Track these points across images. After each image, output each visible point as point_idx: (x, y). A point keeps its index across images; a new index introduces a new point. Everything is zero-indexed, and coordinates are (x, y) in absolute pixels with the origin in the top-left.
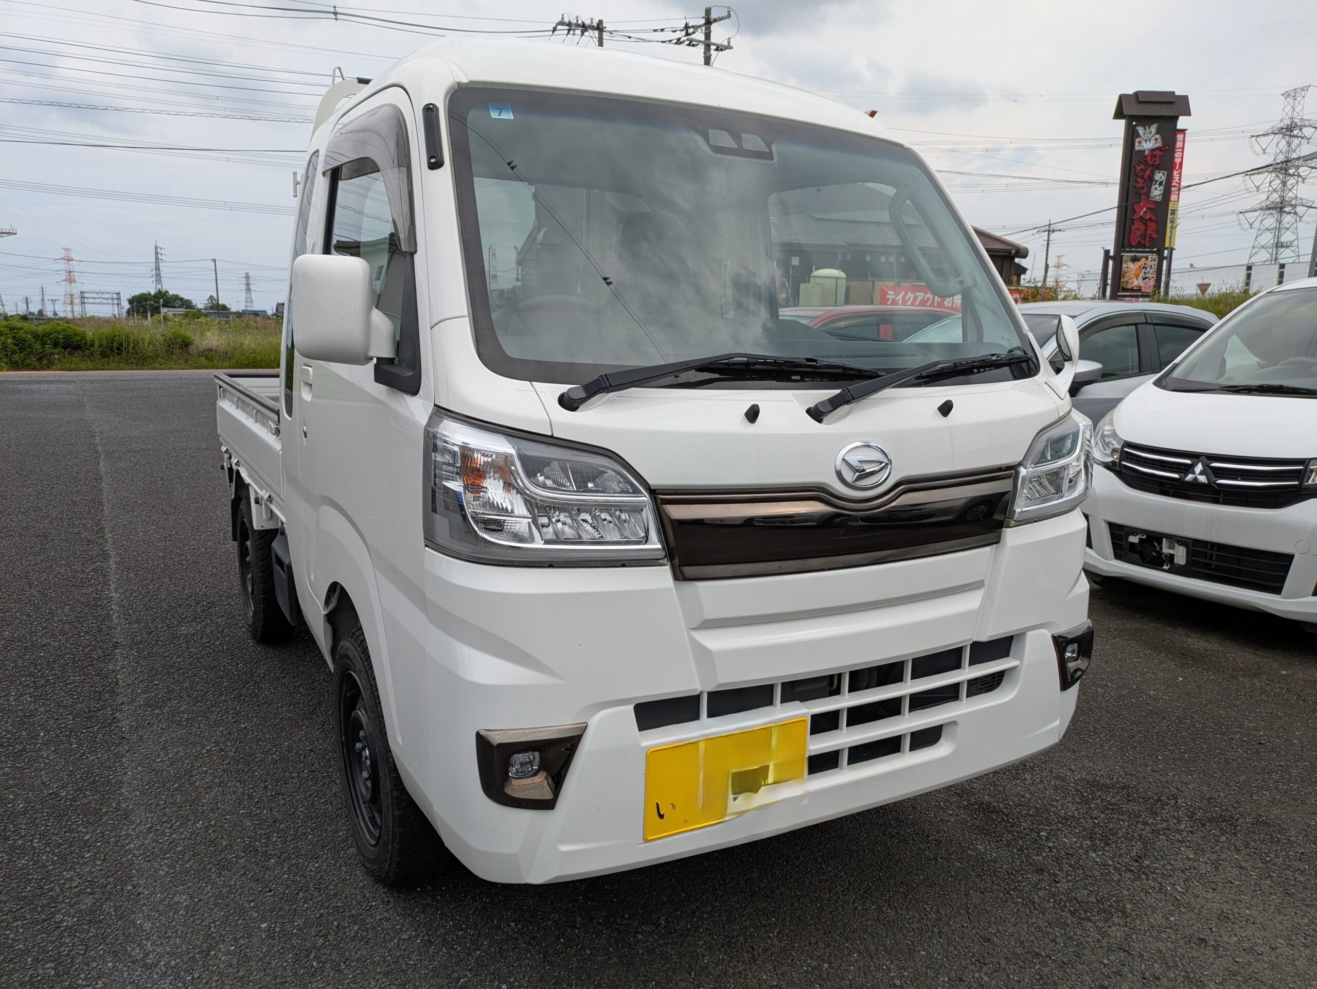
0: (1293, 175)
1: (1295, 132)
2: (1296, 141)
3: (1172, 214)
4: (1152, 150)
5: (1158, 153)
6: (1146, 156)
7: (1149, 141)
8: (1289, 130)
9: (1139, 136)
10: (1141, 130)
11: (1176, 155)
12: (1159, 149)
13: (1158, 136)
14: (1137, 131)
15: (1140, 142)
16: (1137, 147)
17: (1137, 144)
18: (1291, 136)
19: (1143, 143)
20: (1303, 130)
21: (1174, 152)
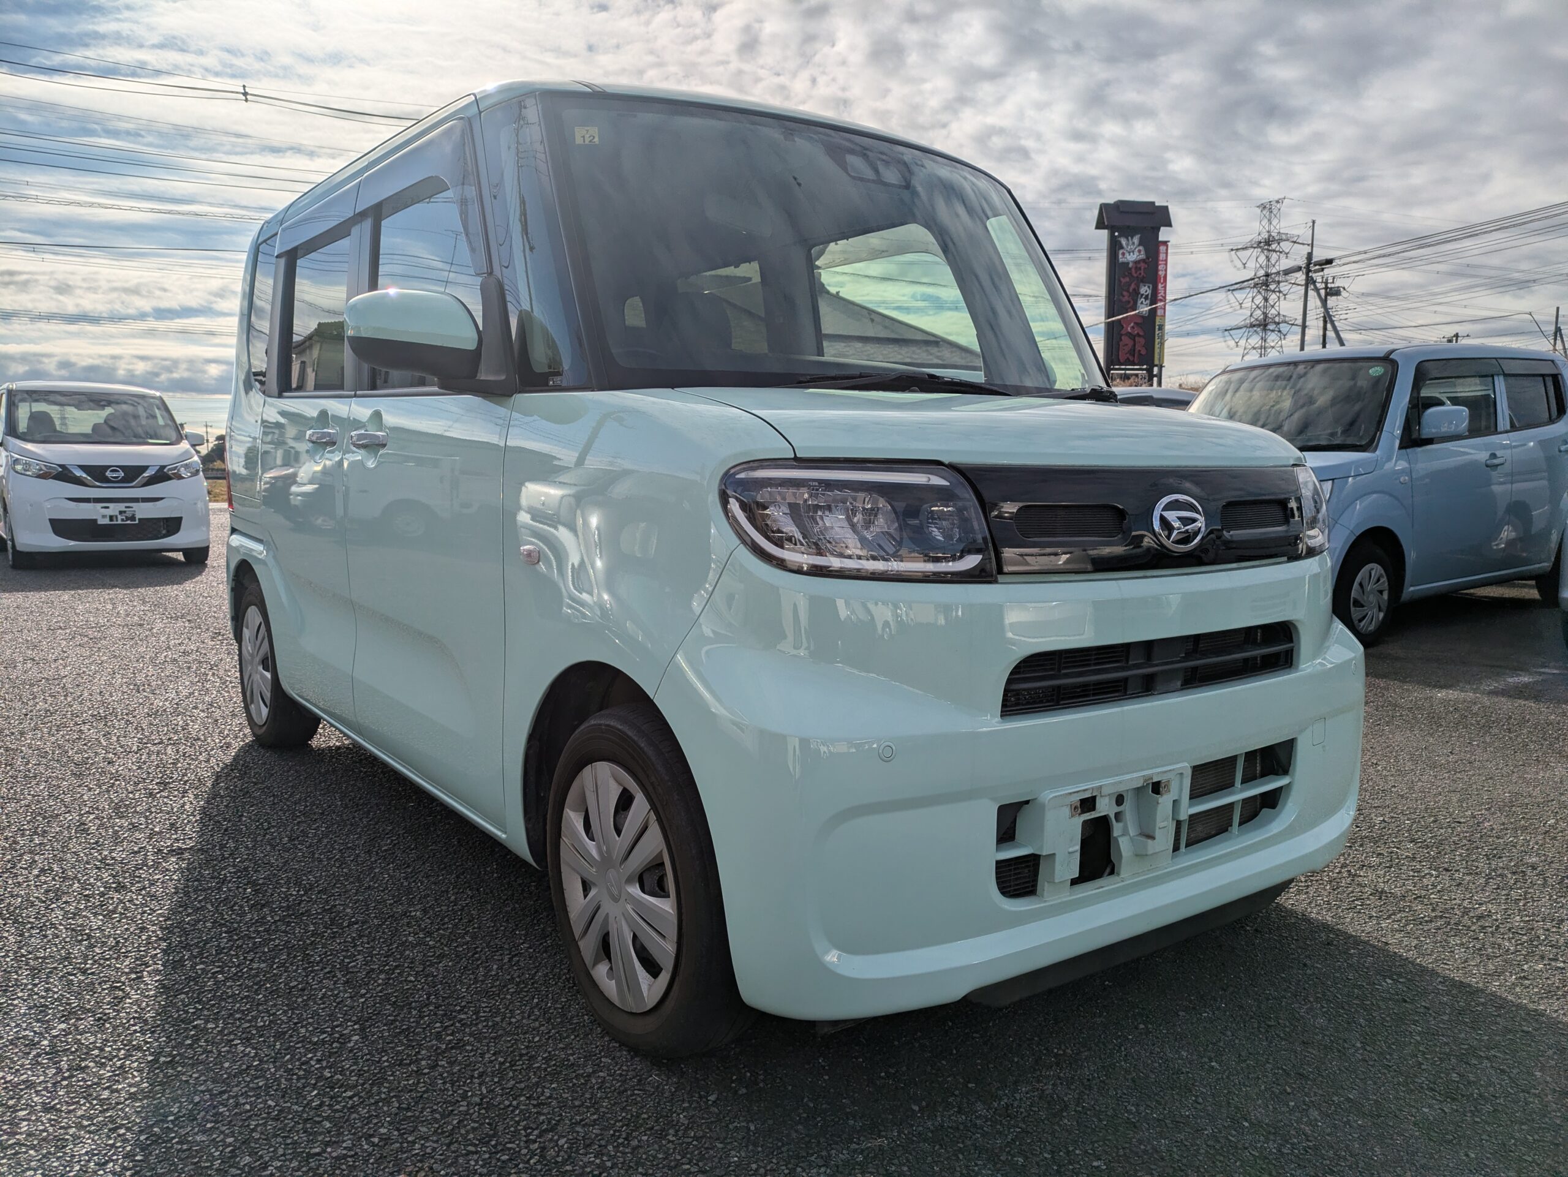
0: (1274, 291)
1: (1274, 246)
2: (1274, 256)
3: (1159, 330)
4: (1136, 262)
5: (1143, 265)
6: (1131, 269)
7: (1132, 253)
8: (1267, 244)
9: (1122, 247)
10: (1124, 241)
11: (1160, 267)
12: (1143, 261)
13: (1141, 248)
14: (1120, 242)
15: (1123, 254)
16: (1121, 259)
17: (1120, 256)
18: (1269, 250)
19: (1127, 255)
20: (1281, 244)
21: (1157, 265)
